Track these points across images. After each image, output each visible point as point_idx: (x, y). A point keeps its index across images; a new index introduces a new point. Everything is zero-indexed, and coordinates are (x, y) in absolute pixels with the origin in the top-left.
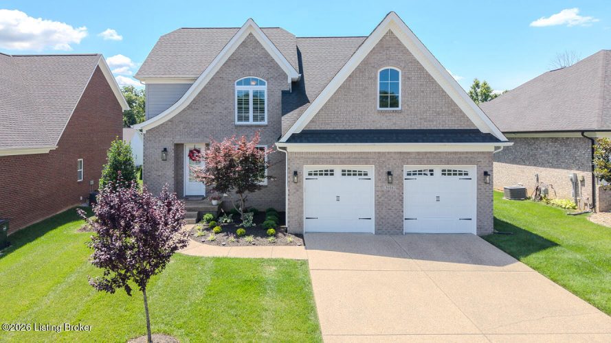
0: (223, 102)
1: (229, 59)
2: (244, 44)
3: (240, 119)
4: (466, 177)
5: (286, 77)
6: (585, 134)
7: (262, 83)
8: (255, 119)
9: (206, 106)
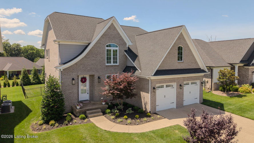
0: (101, 55)
1: (103, 35)
2: (109, 28)
3: (108, 63)
4: (196, 84)
5: (126, 44)
6: (211, 67)
7: (117, 47)
8: (114, 63)
9: (93, 56)
